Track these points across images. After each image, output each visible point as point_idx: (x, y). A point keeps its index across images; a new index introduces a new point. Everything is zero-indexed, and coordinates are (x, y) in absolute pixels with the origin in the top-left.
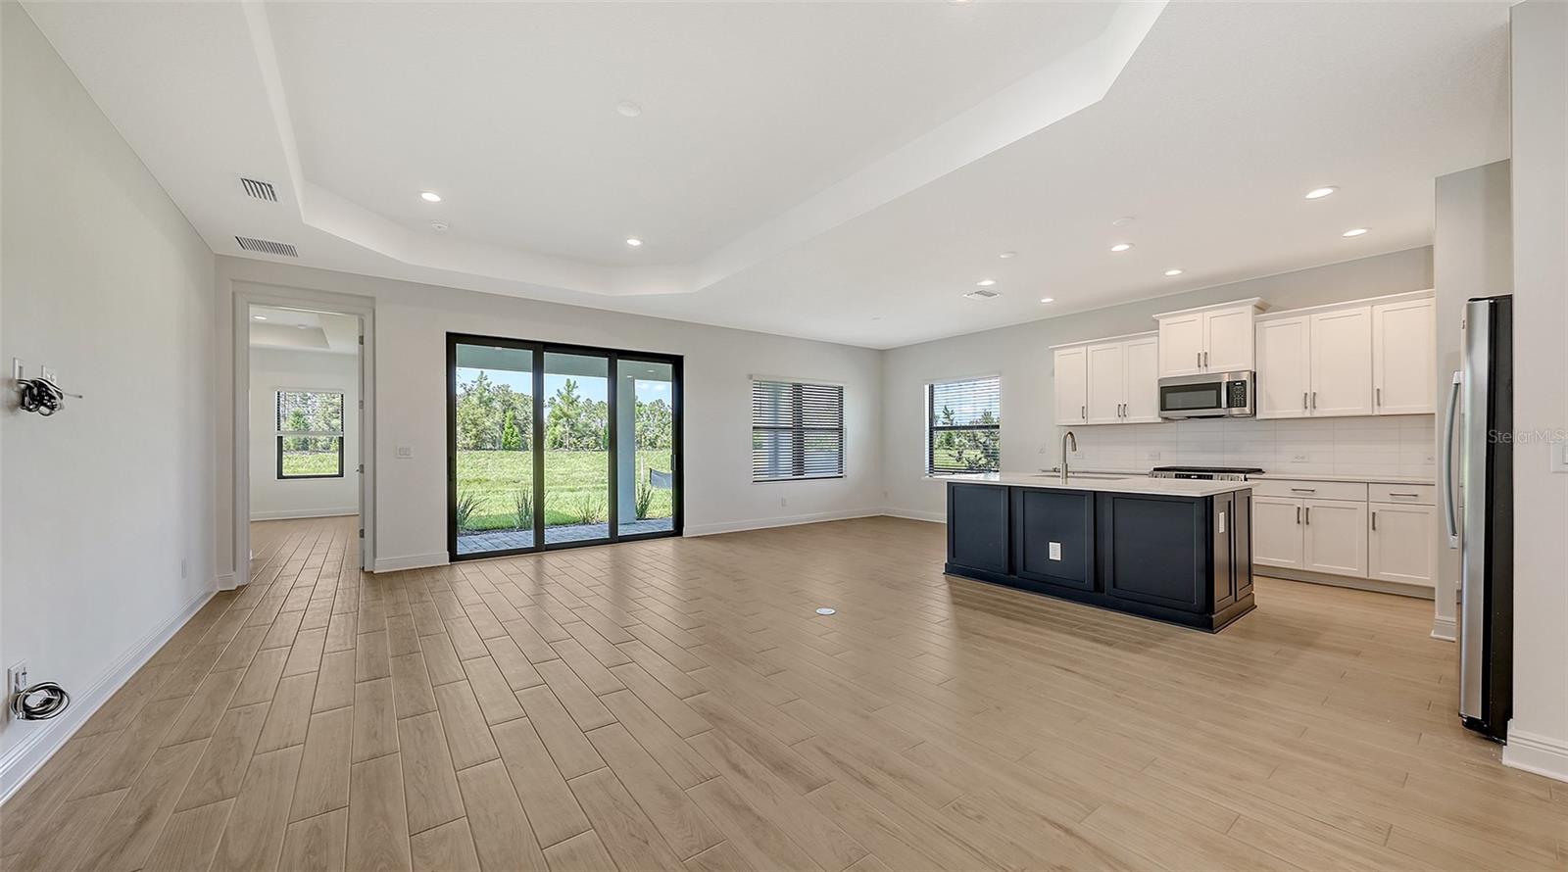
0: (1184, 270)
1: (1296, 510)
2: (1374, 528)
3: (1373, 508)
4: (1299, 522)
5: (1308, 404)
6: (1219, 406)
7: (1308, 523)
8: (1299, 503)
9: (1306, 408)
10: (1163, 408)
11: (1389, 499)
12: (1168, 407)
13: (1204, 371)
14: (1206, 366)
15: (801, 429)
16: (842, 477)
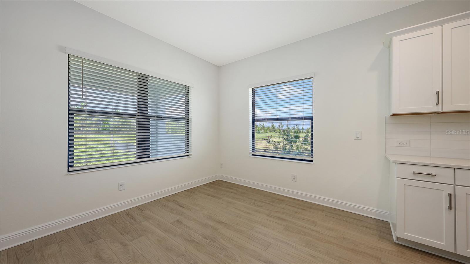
15: (147, 116)
16: (188, 156)
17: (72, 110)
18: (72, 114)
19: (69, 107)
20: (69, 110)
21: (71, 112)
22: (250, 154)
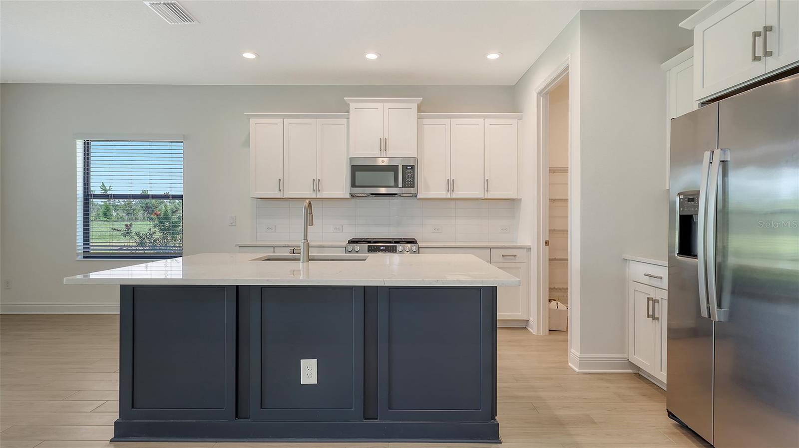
0: (380, 55)
5: (450, 188)
6: (397, 186)
9: (448, 191)
10: (353, 185)
11: (501, 259)
12: (357, 184)
13: (384, 155)
22: (78, 255)
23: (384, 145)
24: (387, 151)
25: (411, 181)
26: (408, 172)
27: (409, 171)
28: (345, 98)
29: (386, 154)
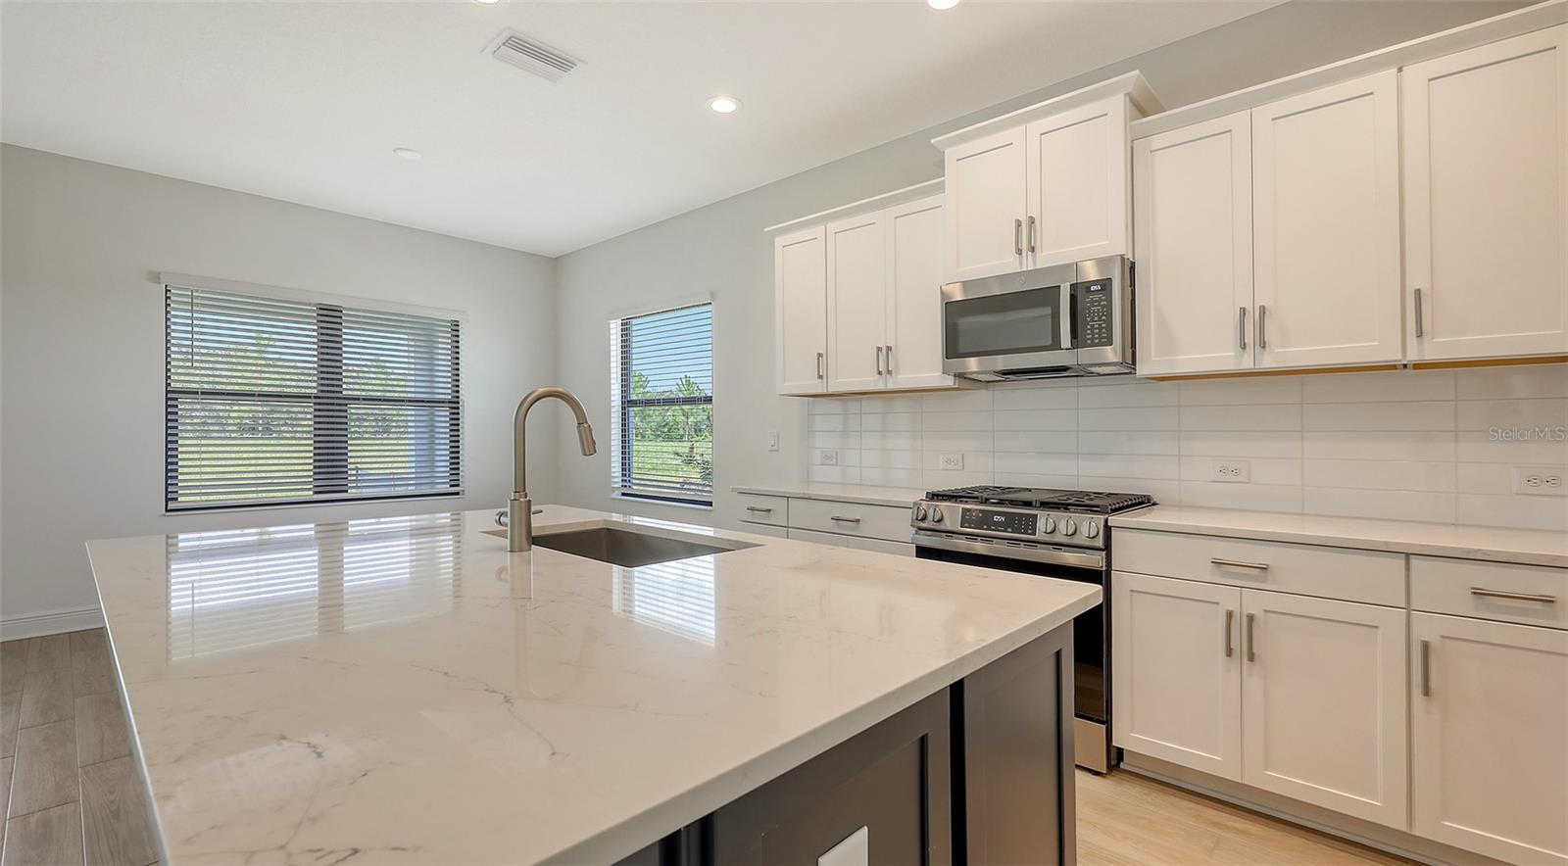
1: (1222, 620)
2: (1427, 692)
3: (1427, 629)
4: (1229, 652)
5: (1249, 338)
6: (1056, 345)
7: (1251, 657)
8: (1229, 599)
9: (1244, 347)
10: (951, 350)
11: (1469, 605)
12: (959, 349)
13: (1029, 264)
14: (1033, 249)
15: (340, 398)
16: (458, 494)
17: (173, 392)
18: (173, 399)
19: (168, 385)
20: (167, 392)
21: (172, 396)
22: (614, 491)
23: (1026, 234)
24: (1038, 250)
25: (1100, 328)
26: (1092, 302)
27: (1096, 297)
28: (932, 141)
29: (1035, 263)
